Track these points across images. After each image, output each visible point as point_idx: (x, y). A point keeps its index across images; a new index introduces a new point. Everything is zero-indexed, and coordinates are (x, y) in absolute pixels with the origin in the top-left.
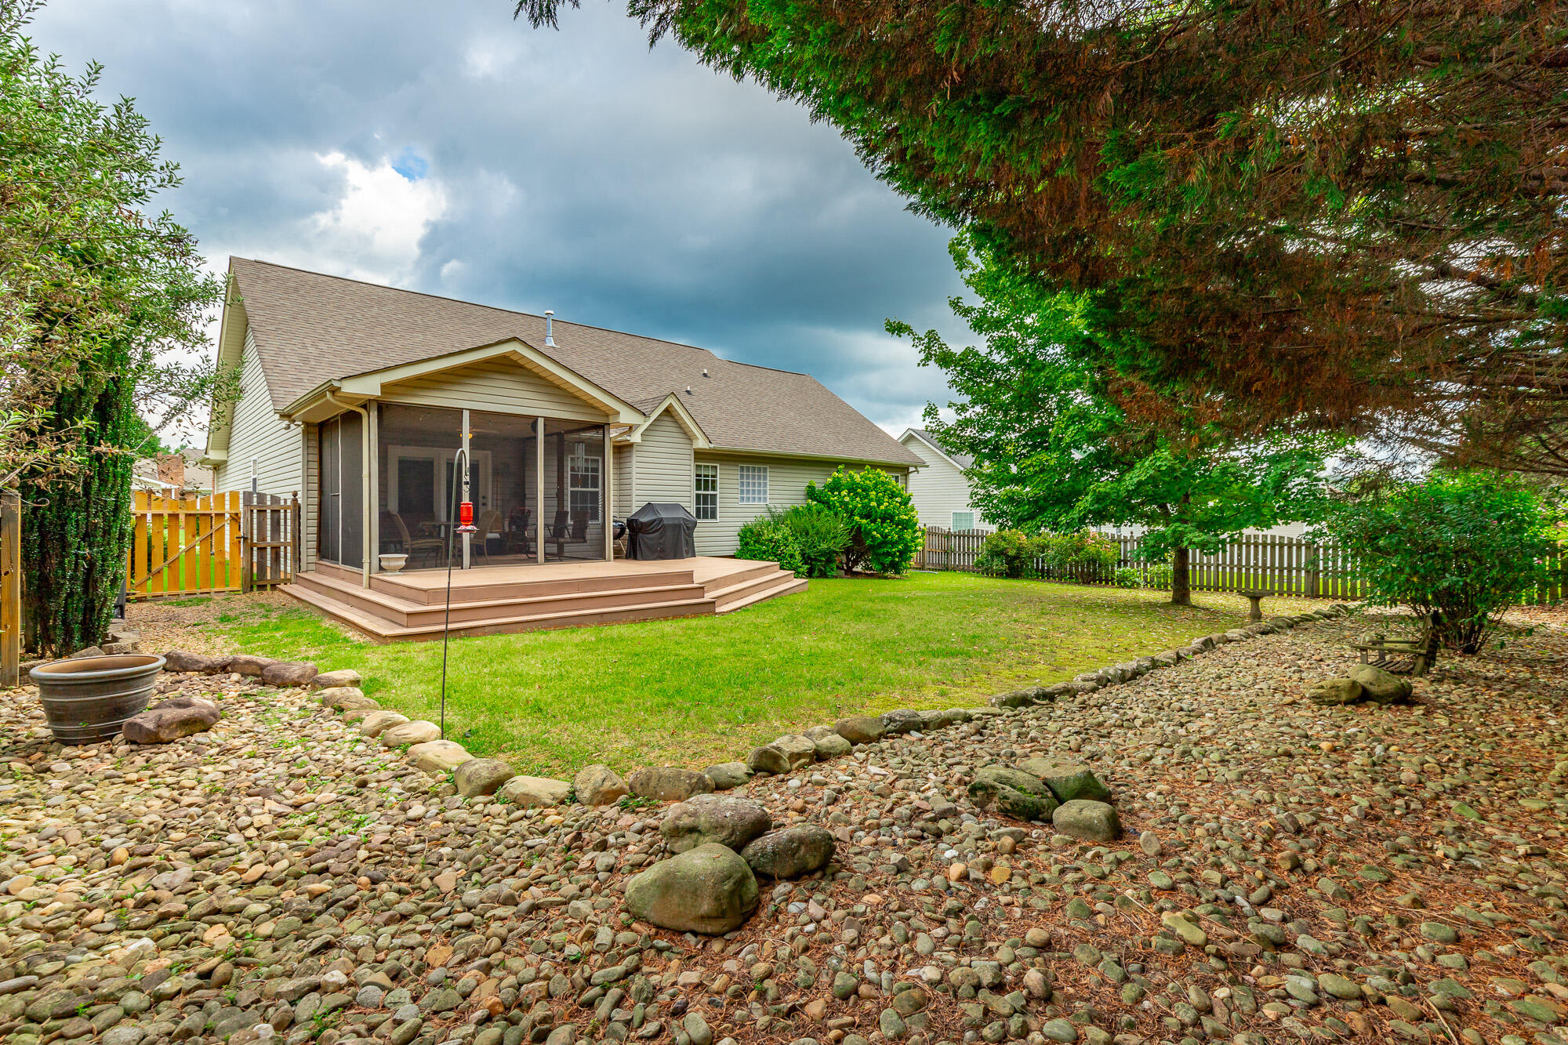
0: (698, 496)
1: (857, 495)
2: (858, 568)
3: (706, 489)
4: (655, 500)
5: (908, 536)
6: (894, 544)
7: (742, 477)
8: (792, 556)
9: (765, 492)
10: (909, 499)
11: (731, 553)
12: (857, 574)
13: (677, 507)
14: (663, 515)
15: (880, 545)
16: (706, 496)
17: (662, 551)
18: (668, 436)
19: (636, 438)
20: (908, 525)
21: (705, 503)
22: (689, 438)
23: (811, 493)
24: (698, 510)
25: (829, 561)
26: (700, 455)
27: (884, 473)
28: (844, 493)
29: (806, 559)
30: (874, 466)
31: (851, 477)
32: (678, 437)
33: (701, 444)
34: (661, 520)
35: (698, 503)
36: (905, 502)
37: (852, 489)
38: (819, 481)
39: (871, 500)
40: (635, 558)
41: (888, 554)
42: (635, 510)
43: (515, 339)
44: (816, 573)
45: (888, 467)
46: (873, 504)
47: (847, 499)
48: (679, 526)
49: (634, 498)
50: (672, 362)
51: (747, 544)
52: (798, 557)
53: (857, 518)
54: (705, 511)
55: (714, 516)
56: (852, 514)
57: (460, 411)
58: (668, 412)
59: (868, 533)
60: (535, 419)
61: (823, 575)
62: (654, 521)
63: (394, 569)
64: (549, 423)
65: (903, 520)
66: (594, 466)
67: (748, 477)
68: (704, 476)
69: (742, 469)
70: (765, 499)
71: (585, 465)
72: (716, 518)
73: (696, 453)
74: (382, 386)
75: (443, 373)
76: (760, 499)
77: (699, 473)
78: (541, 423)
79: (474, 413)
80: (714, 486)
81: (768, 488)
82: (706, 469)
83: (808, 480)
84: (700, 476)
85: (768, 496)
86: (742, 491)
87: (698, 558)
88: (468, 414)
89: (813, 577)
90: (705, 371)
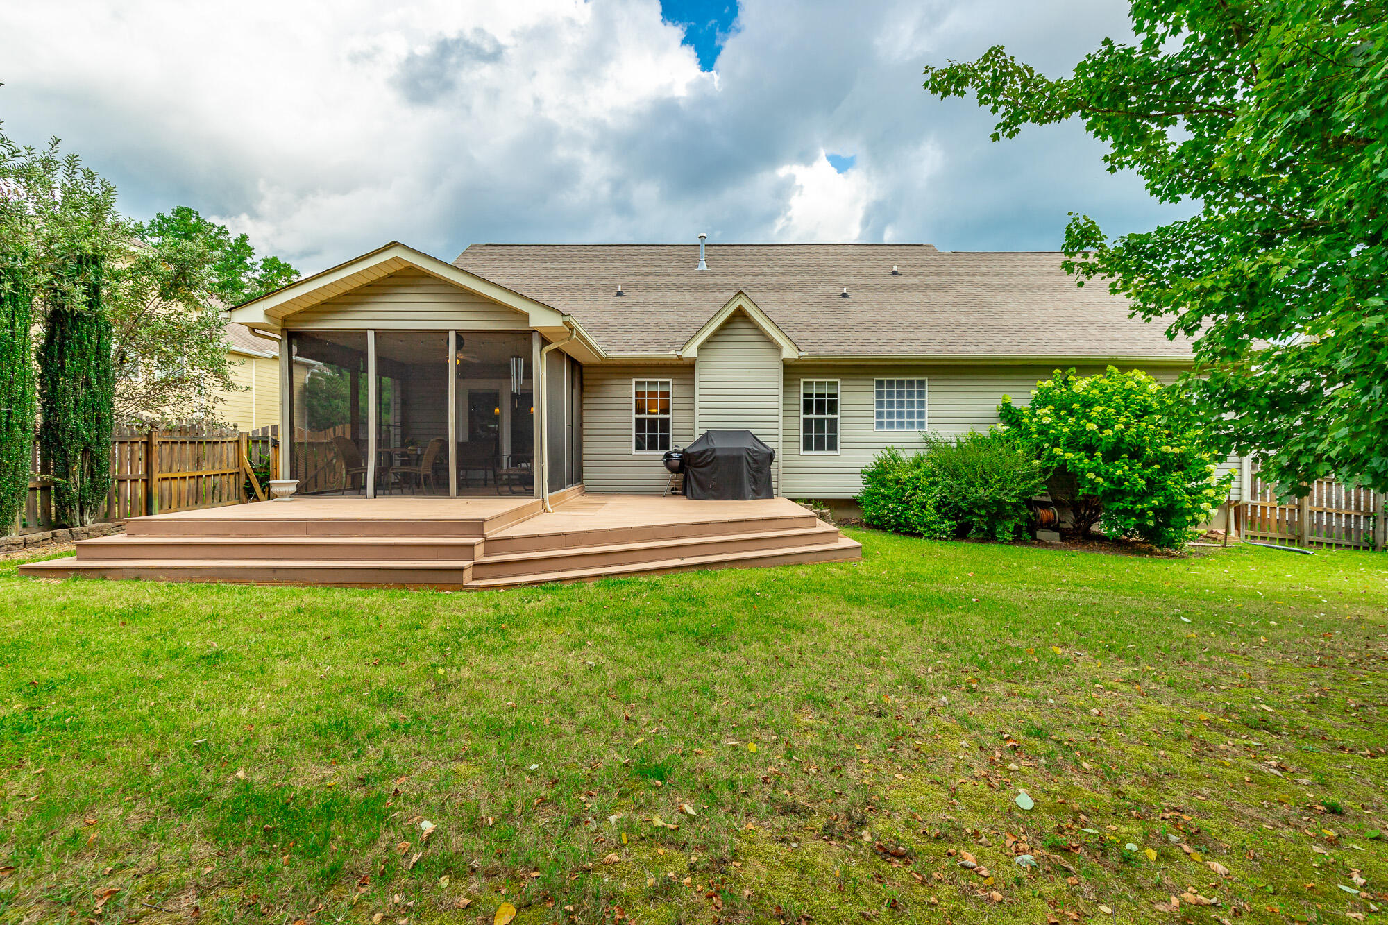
0: (807, 423)
3: (820, 409)
4: (716, 427)
7: (879, 394)
9: (921, 414)
12: (1093, 541)
13: (745, 434)
16: (820, 423)
17: (714, 489)
21: (819, 429)
22: (778, 348)
23: (1008, 414)
24: (808, 439)
26: (792, 371)
27: (1141, 376)
28: (1047, 410)
30: (1125, 366)
32: (764, 350)
33: (789, 353)
34: (714, 450)
35: (808, 430)
37: (1064, 405)
38: (1021, 396)
40: (686, 496)
42: (696, 438)
43: (394, 245)
46: (1095, 427)
47: (1051, 420)
48: (740, 458)
49: (697, 425)
53: (1061, 451)
54: (820, 440)
55: (833, 446)
56: (1054, 444)
57: (363, 333)
58: (740, 315)
59: (1077, 476)
60: (446, 332)
62: (705, 451)
63: (283, 495)
64: (460, 335)
65: (1165, 454)
66: (664, 389)
67: (890, 394)
68: (817, 395)
69: (880, 384)
70: (922, 424)
71: (653, 389)
72: (836, 449)
73: (785, 367)
74: (267, 313)
75: (347, 294)
76: (911, 424)
77: (809, 392)
78: (452, 337)
79: (378, 332)
80: (833, 408)
81: (927, 408)
82: (821, 386)
83: (1000, 395)
84: (811, 395)
85: (927, 420)
86: (880, 414)
87: (776, 499)
88: (371, 335)
89: (968, 540)
90: (895, 268)
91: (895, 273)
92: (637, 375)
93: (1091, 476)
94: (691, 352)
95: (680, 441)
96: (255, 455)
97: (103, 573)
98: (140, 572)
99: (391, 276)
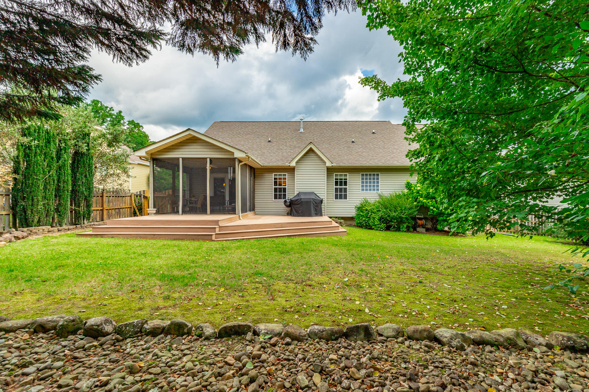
0: (336, 190)
3: (341, 185)
4: (306, 191)
7: (363, 179)
9: (378, 186)
13: (313, 193)
14: (303, 197)
16: (341, 189)
17: (302, 212)
18: (311, 162)
21: (341, 192)
22: (325, 162)
23: (407, 186)
24: (336, 195)
32: (318, 162)
33: (328, 164)
34: (302, 199)
35: (336, 192)
40: (291, 216)
42: (295, 195)
43: (189, 129)
44: (392, 229)
48: (310, 202)
49: (295, 189)
54: (341, 195)
55: (345, 197)
57: (178, 159)
58: (311, 150)
60: (206, 158)
62: (298, 199)
63: (151, 214)
64: (211, 160)
66: (284, 177)
67: (366, 179)
68: (340, 179)
69: (363, 175)
70: (378, 190)
71: (280, 177)
72: (346, 199)
73: (327, 169)
74: (146, 153)
75: (173, 146)
76: (374, 190)
77: (337, 178)
78: (208, 160)
79: (183, 159)
80: (346, 183)
81: (380, 184)
82: (341, 176)
83: (407, 179)
85: (380, 188)
86: (363, 186)
87: (324, 216)
88: (181, 160)
90: (374, 131)
91: (373, 133)
92: (274, 172)
93: (432, 208)
94: (293, 164)
95: (290, 196)
96: (137, 201)
97: (102, 236)
99: (187, 140)
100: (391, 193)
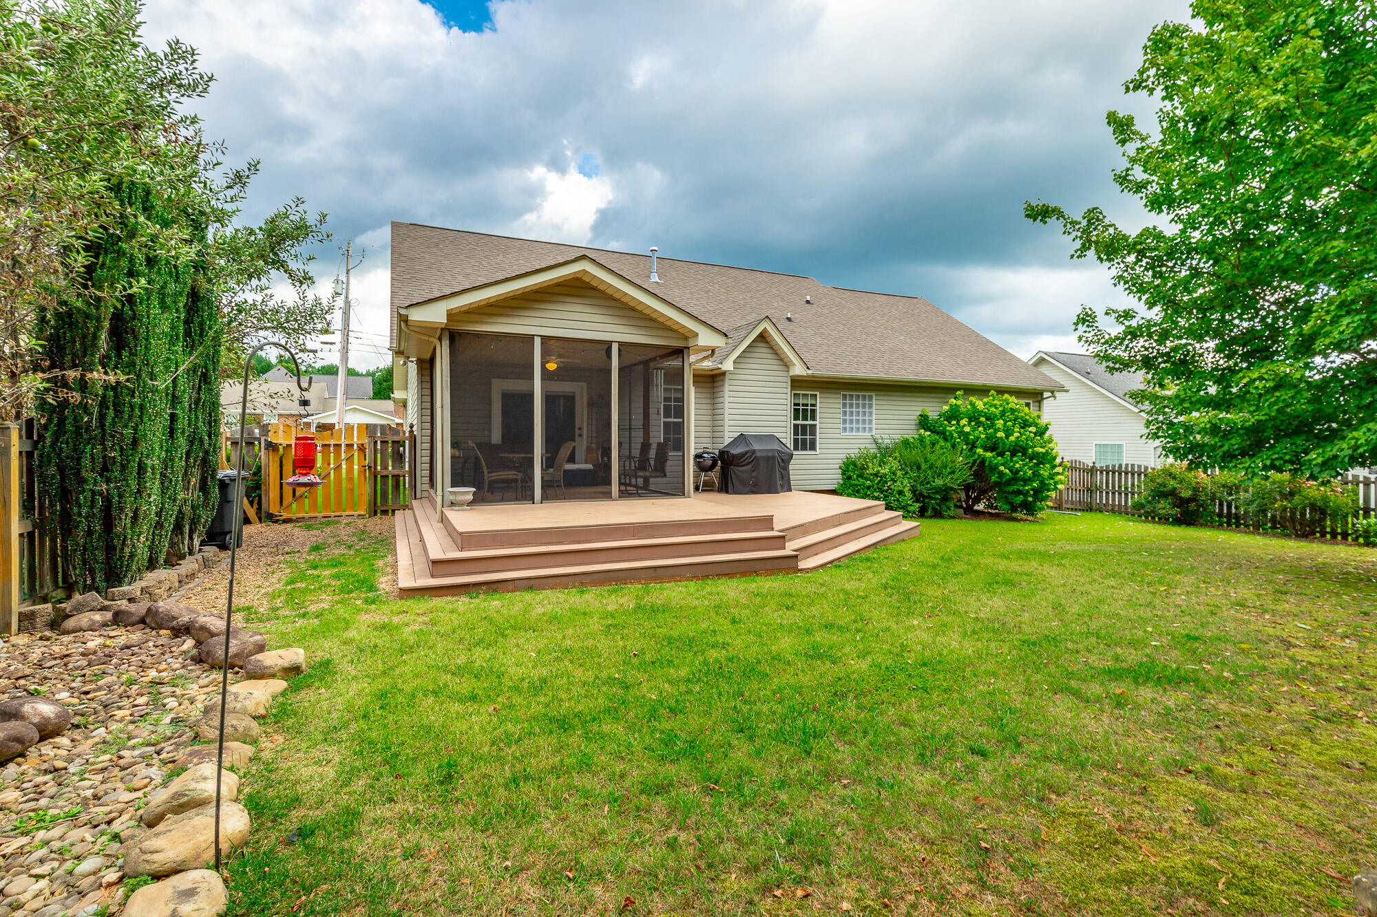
0: (796, 426)
1: (979, 424)
2: (980, 507)
3: (805, 418)
4: (748, 431)
5: (1044, 472)
6: (1026, 481)
7: (844, 405)
8: (900, 493)
9: (870, 422)
10: (1046, 428)
11: (832, 487)
12: (979, 514)
13: (771, 438)
14: (756, 447)
15: (1008, 483)
16: (804, 427)
17: (755, 485)
18: (763, 363)
19: (728, 366)
20: (1045, 459)
21: (804, 433)
22: (785, 364)
23: (924, 422)
24: (796, 441)
25: (945, 499)
26: (796, 383)
27: (1013, 399)
28: (964, 422)
29: (918, 496)
30: (1001, 391)
31: (972, 404)
32: (772, 364)
33: (798, 370)
34: (754, 451)
35: (796, 433)
36: (1041, 432)
37: (974, 418)
38: (933, 409)
39: (996, 430)
40: (727, 492)
41: (1019, 492)
42: (727, 441)
43: (584, 257)
44: (929, 513)
45: (1019, 393)
46: (1001, 434)
47: (967, 429)
48: (774, 457)
49: (727, 429)
50: (774, 291)
51: (849, 478)
52: (909, 495)
53: (980, 451)
54: (804, 441)
55: (813, 447)
56: (973, 446)
57: (531, 338)
58: (763, 337)
59: (994, 468)
60: (609, 343)
61: (938, 515)
62: (747, 453)
65: (1039, 453)
67: (851, 406)
68: (803, 405)
69: (845, 397)
70: (870, 429)
71: (675, 395)
72: (815, 450)
73: (792, 381)
74: (448, 313)
75: (513, 298)
76: (864, 429)
77: (797, 402)
78: (615, 348)
79: (544, 340)
80: (813, 415)
81: (874, 417)
82: (805, 398)
83: (921, 408)
84: (799, 405)
85: (874, 426)
86: (845, 421)
87: (794, 492)
88: (537, 341)
89: (926, 518)
90: (808, 298)
91: (808, 302)
93: (1002, 468)
97: (494, 586)
98: (532, 582)
100: (894, 436)
